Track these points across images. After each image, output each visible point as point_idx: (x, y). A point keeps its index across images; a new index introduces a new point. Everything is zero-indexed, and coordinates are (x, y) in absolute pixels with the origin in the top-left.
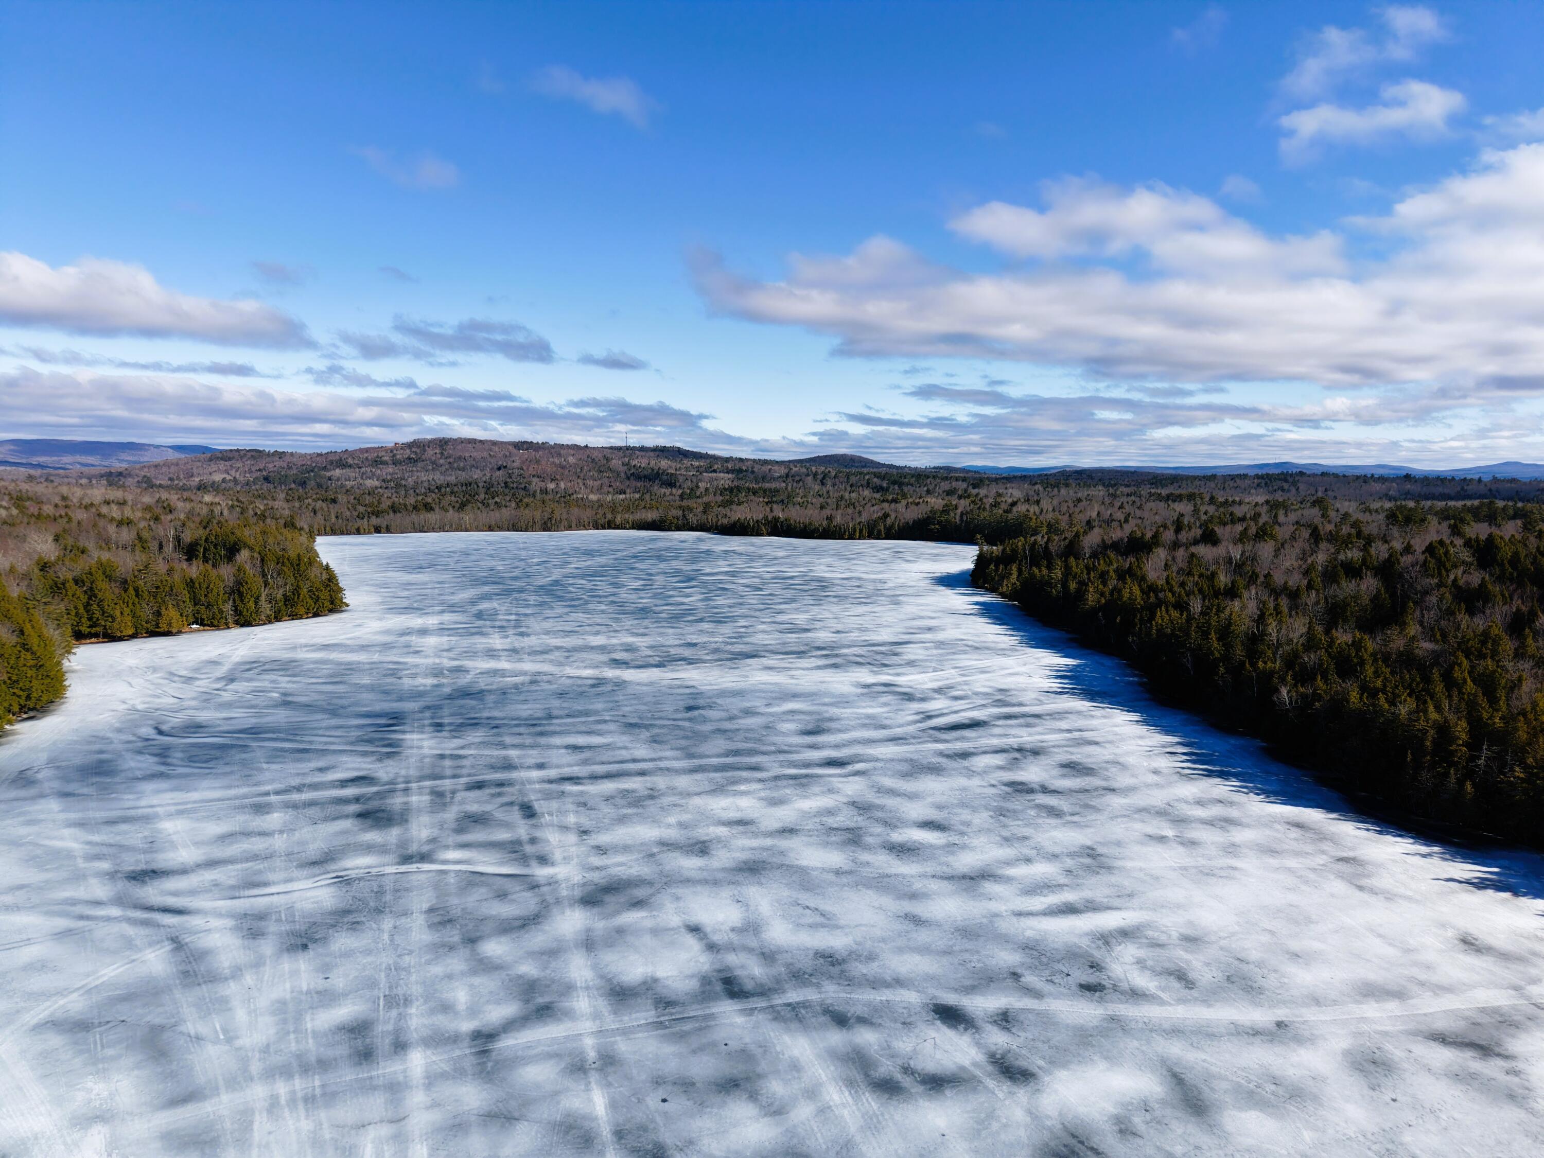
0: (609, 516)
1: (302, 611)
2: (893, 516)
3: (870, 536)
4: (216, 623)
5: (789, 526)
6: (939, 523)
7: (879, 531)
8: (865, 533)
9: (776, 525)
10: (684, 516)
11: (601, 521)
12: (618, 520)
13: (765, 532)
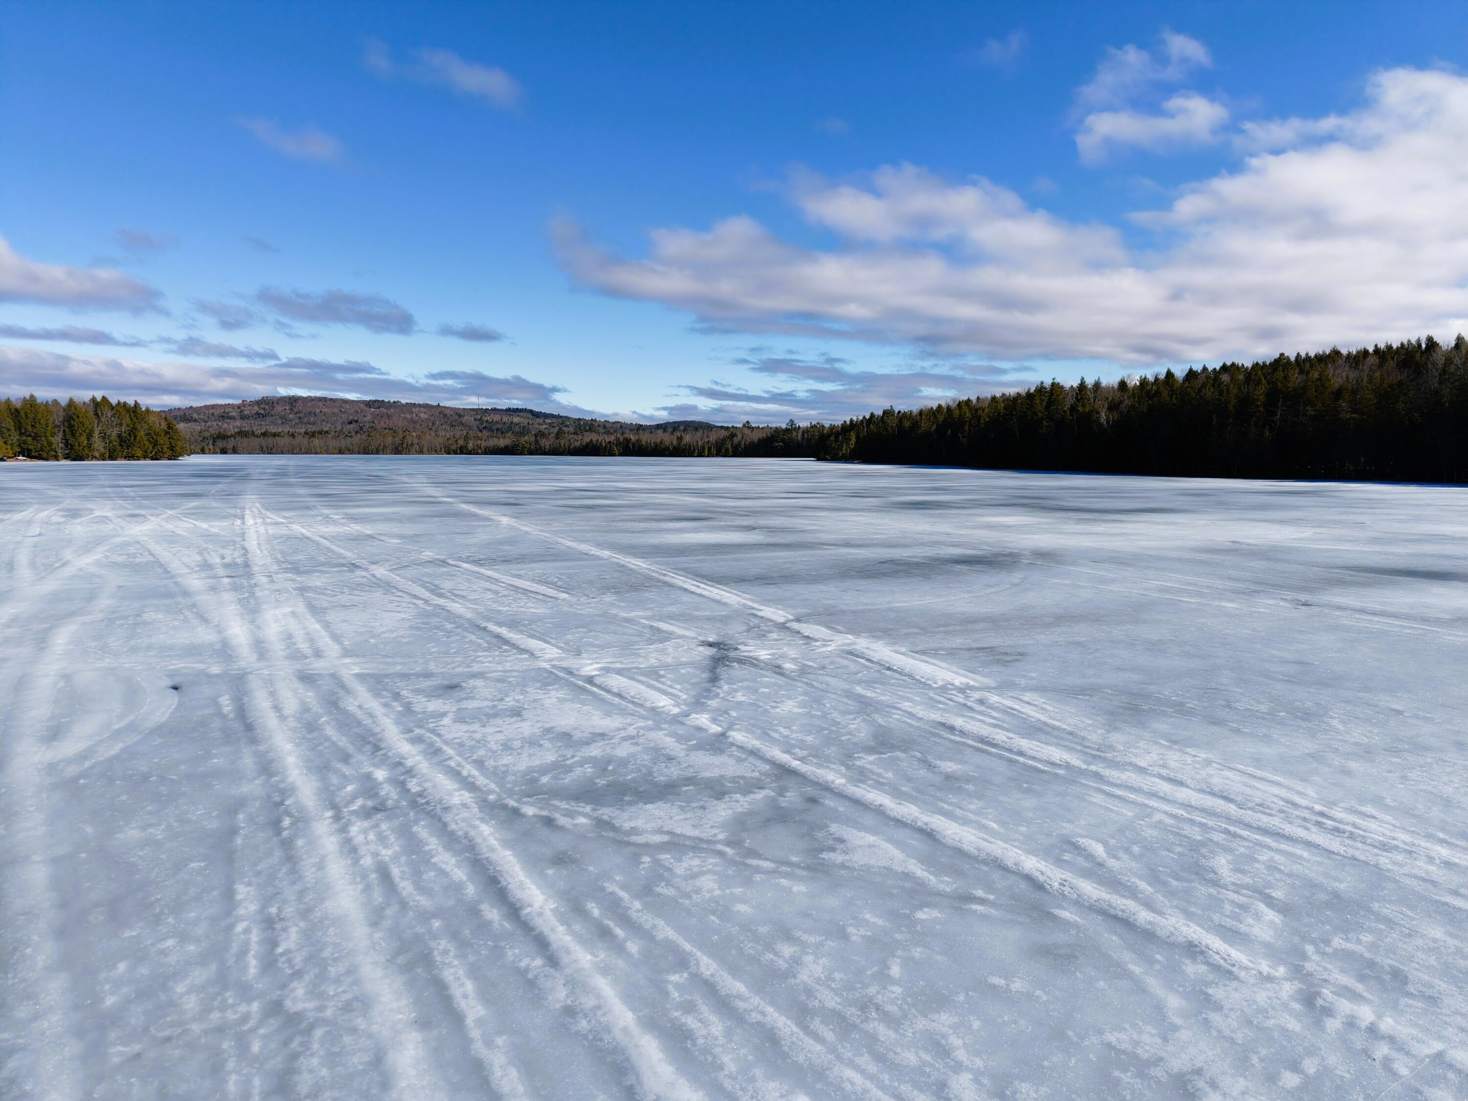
1: (139, 453)
2: (740, 436)
4: (45, 455)
5: (641, 446)
6: (783, 440)
7: (727, 449)
8: (714, 451)
9: (628, 446)
10: (536, 441)
11: (454, 447)
12: (470, 446)
13: (617, 452)
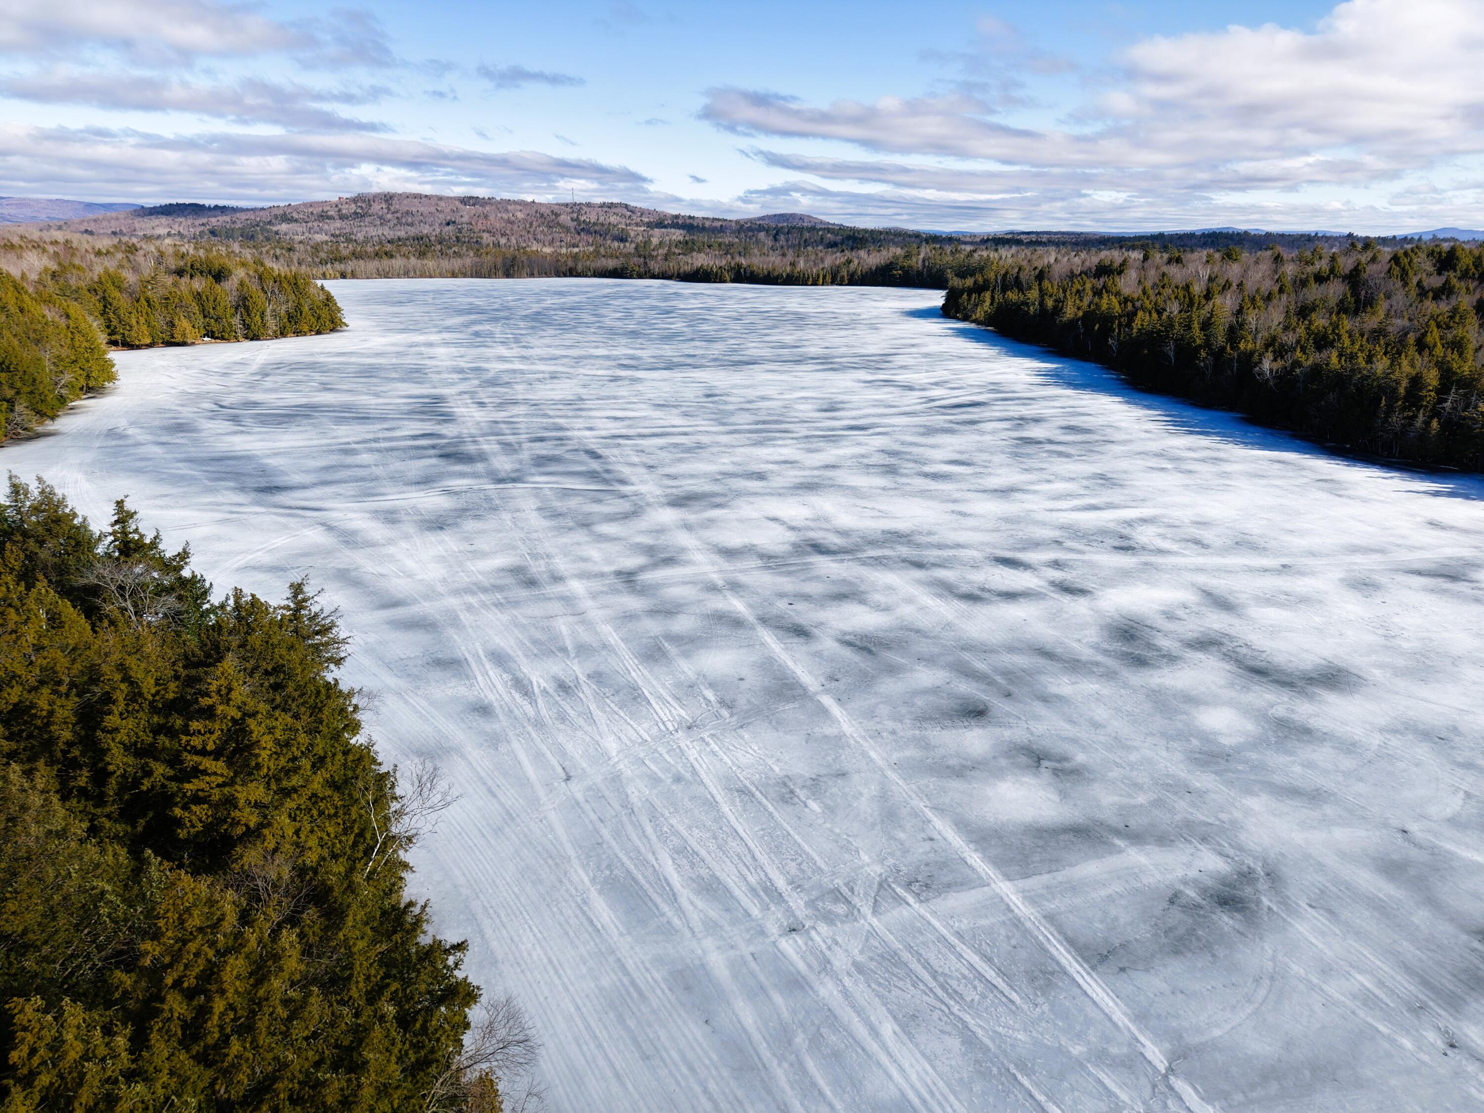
0: (570, 263)
1: (306, 328)
2: (856, 262)
3: (833, 282)
4: (226, 336)
5: (752, 273)
6: (902, 268)
7: (843, 277)
8: (829, 279)
9: (739, 271)
10: (646, 263)
11: (564, 269)
12: (580, 268)
13: (728, 279)
